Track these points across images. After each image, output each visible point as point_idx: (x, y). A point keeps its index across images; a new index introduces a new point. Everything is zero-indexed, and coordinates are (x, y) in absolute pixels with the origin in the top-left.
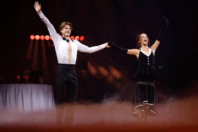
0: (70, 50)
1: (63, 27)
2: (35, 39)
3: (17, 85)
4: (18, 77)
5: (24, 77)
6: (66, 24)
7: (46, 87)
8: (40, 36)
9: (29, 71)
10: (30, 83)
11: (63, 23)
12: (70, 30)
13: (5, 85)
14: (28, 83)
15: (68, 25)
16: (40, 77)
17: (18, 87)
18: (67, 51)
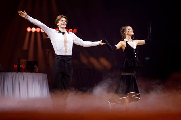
0: (66, 42)
1: (59, 20)
2: (31, 32)
3: (14, 73)
4: (16, 66)
5: (21, 66)
6: (62, 17)
7: (41, 75)
8: (36, 29)
9: (25, 61)
10: (26, 72)
11: (58, 16)
12: (66, 23)
13: (3, 73)
14: (24, 72)
15: (64, 17)
16: (36, 66)
17: (15, 75)
18: (63, 44)
